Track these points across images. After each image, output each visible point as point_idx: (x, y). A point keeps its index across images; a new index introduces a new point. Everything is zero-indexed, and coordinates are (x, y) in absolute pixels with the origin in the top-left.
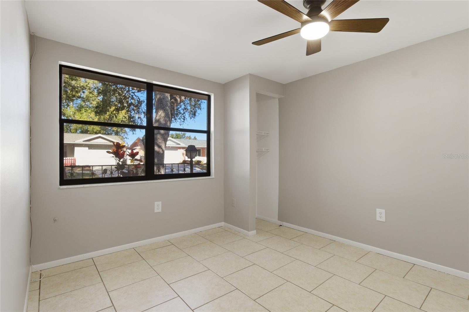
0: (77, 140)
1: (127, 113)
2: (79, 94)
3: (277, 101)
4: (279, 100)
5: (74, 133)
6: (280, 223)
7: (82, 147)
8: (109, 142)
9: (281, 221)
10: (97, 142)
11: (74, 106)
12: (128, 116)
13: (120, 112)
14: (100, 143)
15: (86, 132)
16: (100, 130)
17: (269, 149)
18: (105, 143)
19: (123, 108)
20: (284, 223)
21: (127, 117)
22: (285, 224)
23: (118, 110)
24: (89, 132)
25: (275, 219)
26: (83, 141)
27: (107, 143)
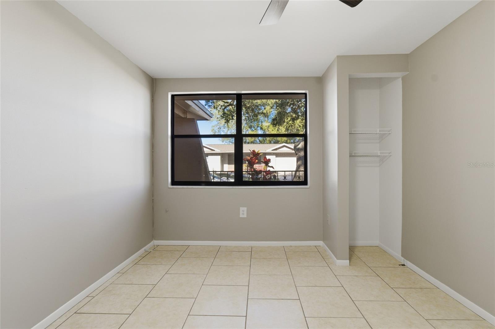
0: (267, 149)
1: (301, 122)
2: (262, 111)
3: (400, 82)
4: (402, 80)
5: (268, 143)
6: (403, 260)
7: (271, 155)
8: (291, 150)
9: (405, 258)
10: (282, 151)
11: (269, 120)
12: (302, 124)
13: (295, 121)
14: (285, 151)
15: (277, 142)
16: (287, 140)
17: (391, 152)
18: (288, 151)
19: (297, 118)
20: (408, 262)
21: (301, 126)
22: (408, 264)
23: (293, 120)
24: (279, 143)
25: (397, 253)
26: (272, 150)
27: (290, 151)
